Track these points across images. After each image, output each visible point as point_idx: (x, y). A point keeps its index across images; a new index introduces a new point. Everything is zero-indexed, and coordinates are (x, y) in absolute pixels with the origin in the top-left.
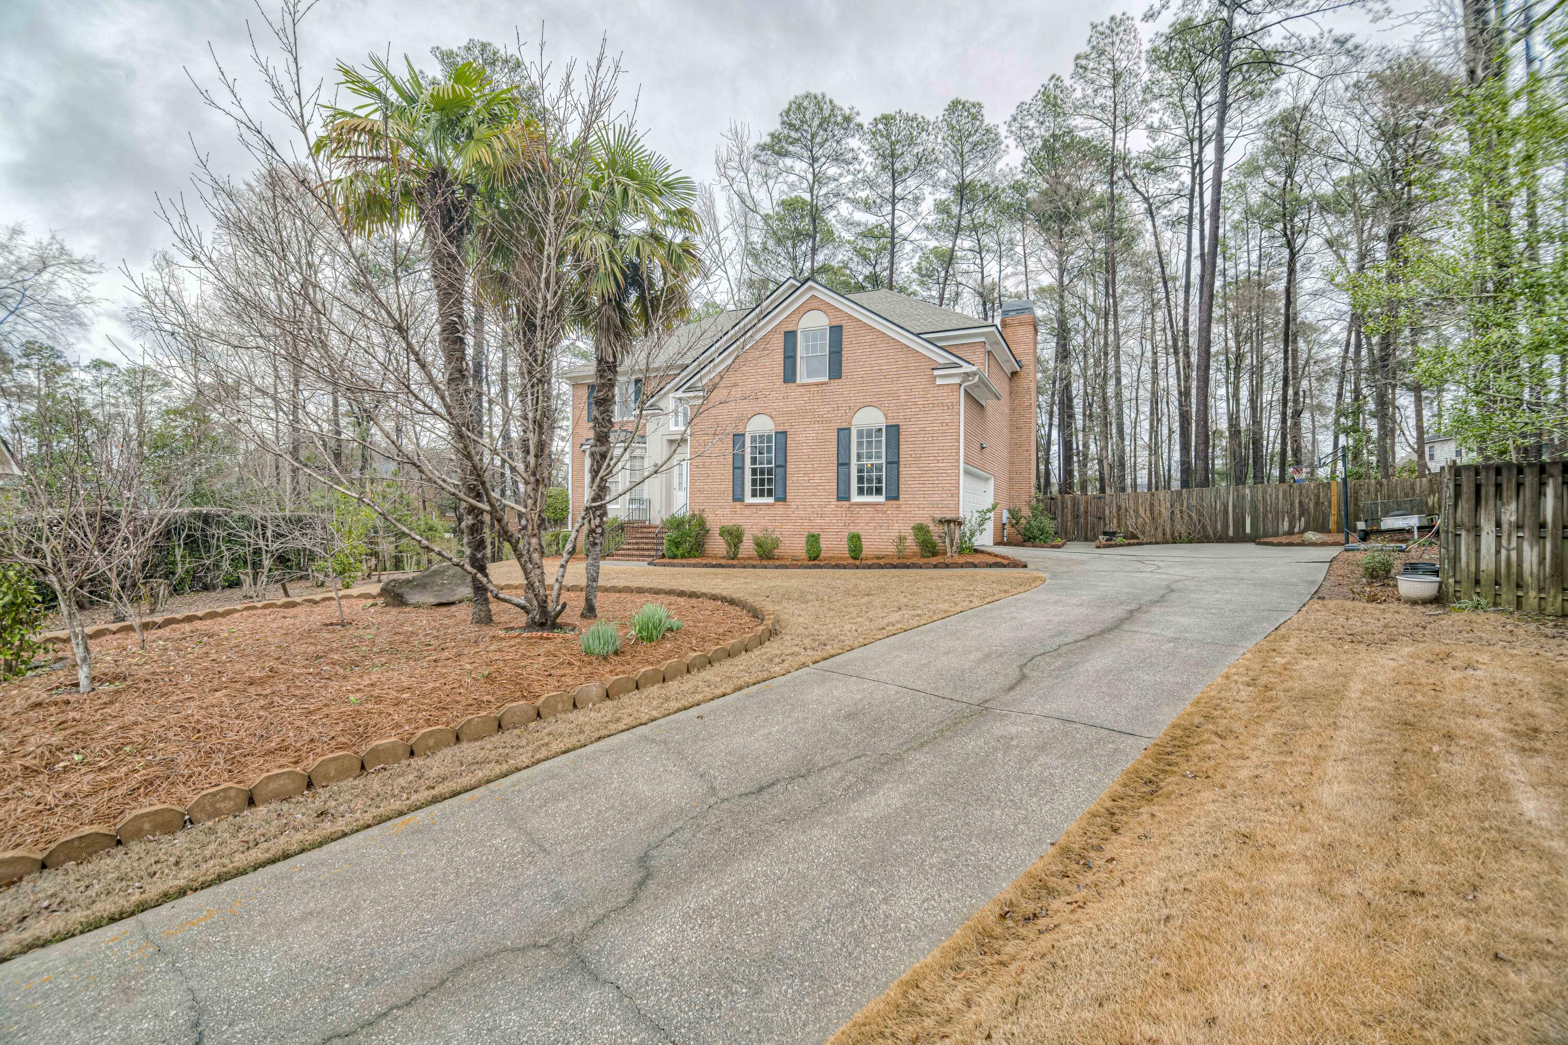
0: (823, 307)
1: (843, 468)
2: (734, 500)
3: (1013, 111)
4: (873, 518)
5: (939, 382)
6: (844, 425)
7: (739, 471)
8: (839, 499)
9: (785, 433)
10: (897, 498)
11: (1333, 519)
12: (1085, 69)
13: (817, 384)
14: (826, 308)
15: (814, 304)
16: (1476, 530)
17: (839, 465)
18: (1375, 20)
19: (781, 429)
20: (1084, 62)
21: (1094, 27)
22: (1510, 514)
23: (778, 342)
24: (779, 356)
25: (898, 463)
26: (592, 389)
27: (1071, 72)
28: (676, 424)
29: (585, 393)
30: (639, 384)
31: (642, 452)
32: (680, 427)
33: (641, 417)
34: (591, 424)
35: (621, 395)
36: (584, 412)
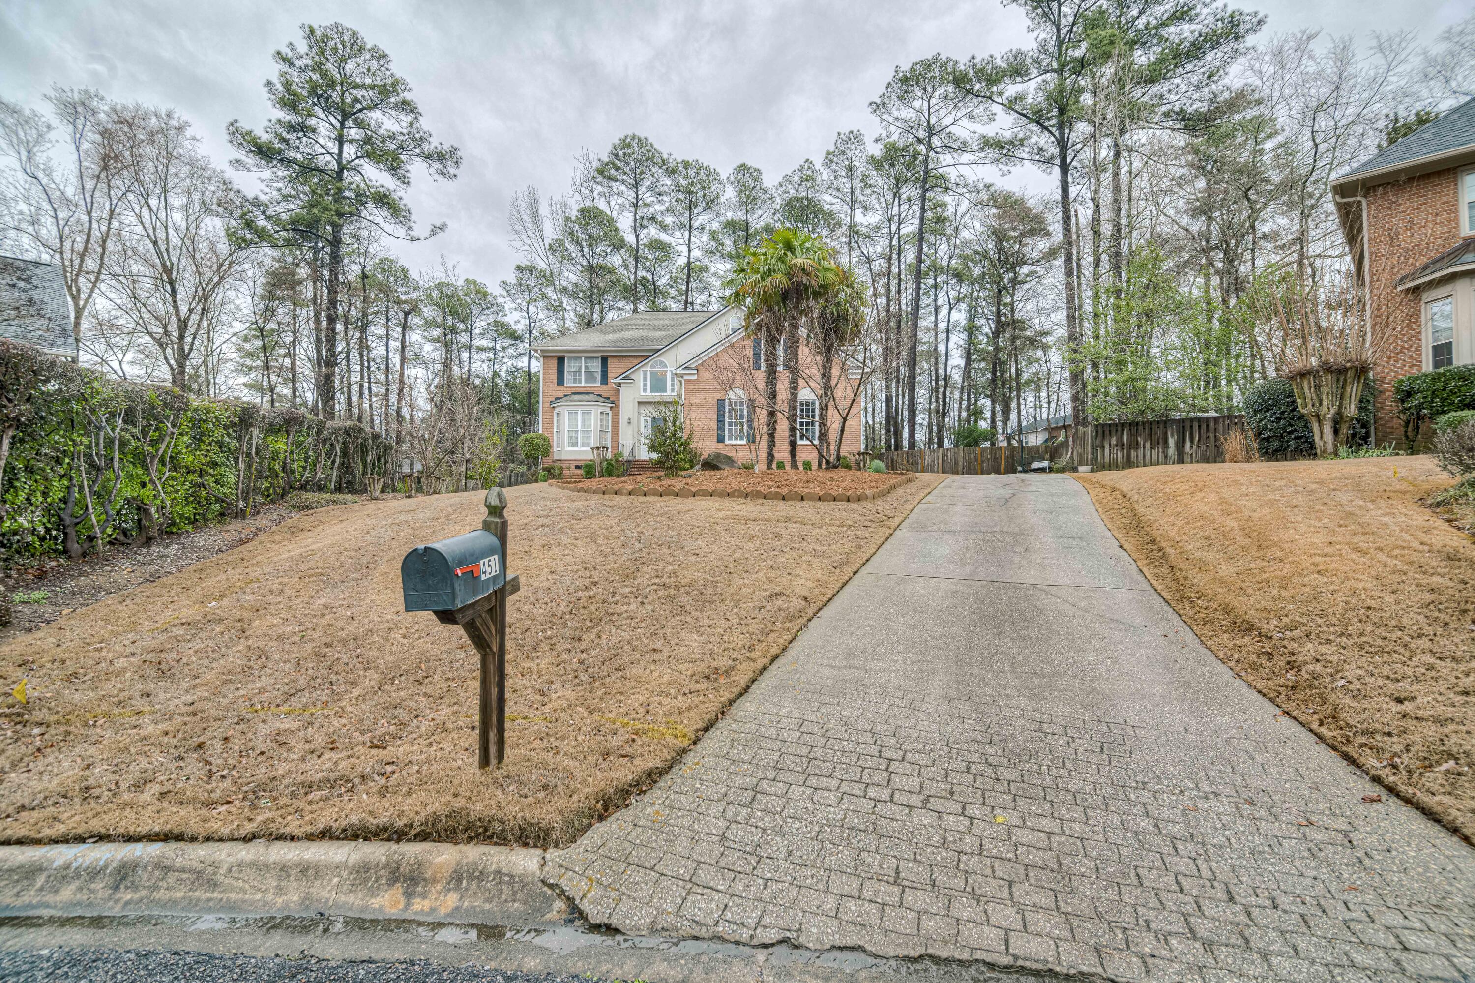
2: (718, 442)
3: (780, 179)
4: (811, 453)
5: (850, 376)
7: (722, 423)
9: (754, 400)
11: (1002, 467)
12: (832, 161)
16: (1103, 447)
18: (1003, 175)
19: (751, 398)
20: (831, 157)
21: (839, 134)
22: (1114, 442)
23: (749, 343)
24: (750, 353)
26: (561, 360)
27: (821, 161)
28: (645, 390)
29: (555, 363)
30: (605, 360)
31: (608, 410)
32: (649, 393)
33: (607, 384)
34: (560, 387)
35: (587, 367)
36: (554, 378)
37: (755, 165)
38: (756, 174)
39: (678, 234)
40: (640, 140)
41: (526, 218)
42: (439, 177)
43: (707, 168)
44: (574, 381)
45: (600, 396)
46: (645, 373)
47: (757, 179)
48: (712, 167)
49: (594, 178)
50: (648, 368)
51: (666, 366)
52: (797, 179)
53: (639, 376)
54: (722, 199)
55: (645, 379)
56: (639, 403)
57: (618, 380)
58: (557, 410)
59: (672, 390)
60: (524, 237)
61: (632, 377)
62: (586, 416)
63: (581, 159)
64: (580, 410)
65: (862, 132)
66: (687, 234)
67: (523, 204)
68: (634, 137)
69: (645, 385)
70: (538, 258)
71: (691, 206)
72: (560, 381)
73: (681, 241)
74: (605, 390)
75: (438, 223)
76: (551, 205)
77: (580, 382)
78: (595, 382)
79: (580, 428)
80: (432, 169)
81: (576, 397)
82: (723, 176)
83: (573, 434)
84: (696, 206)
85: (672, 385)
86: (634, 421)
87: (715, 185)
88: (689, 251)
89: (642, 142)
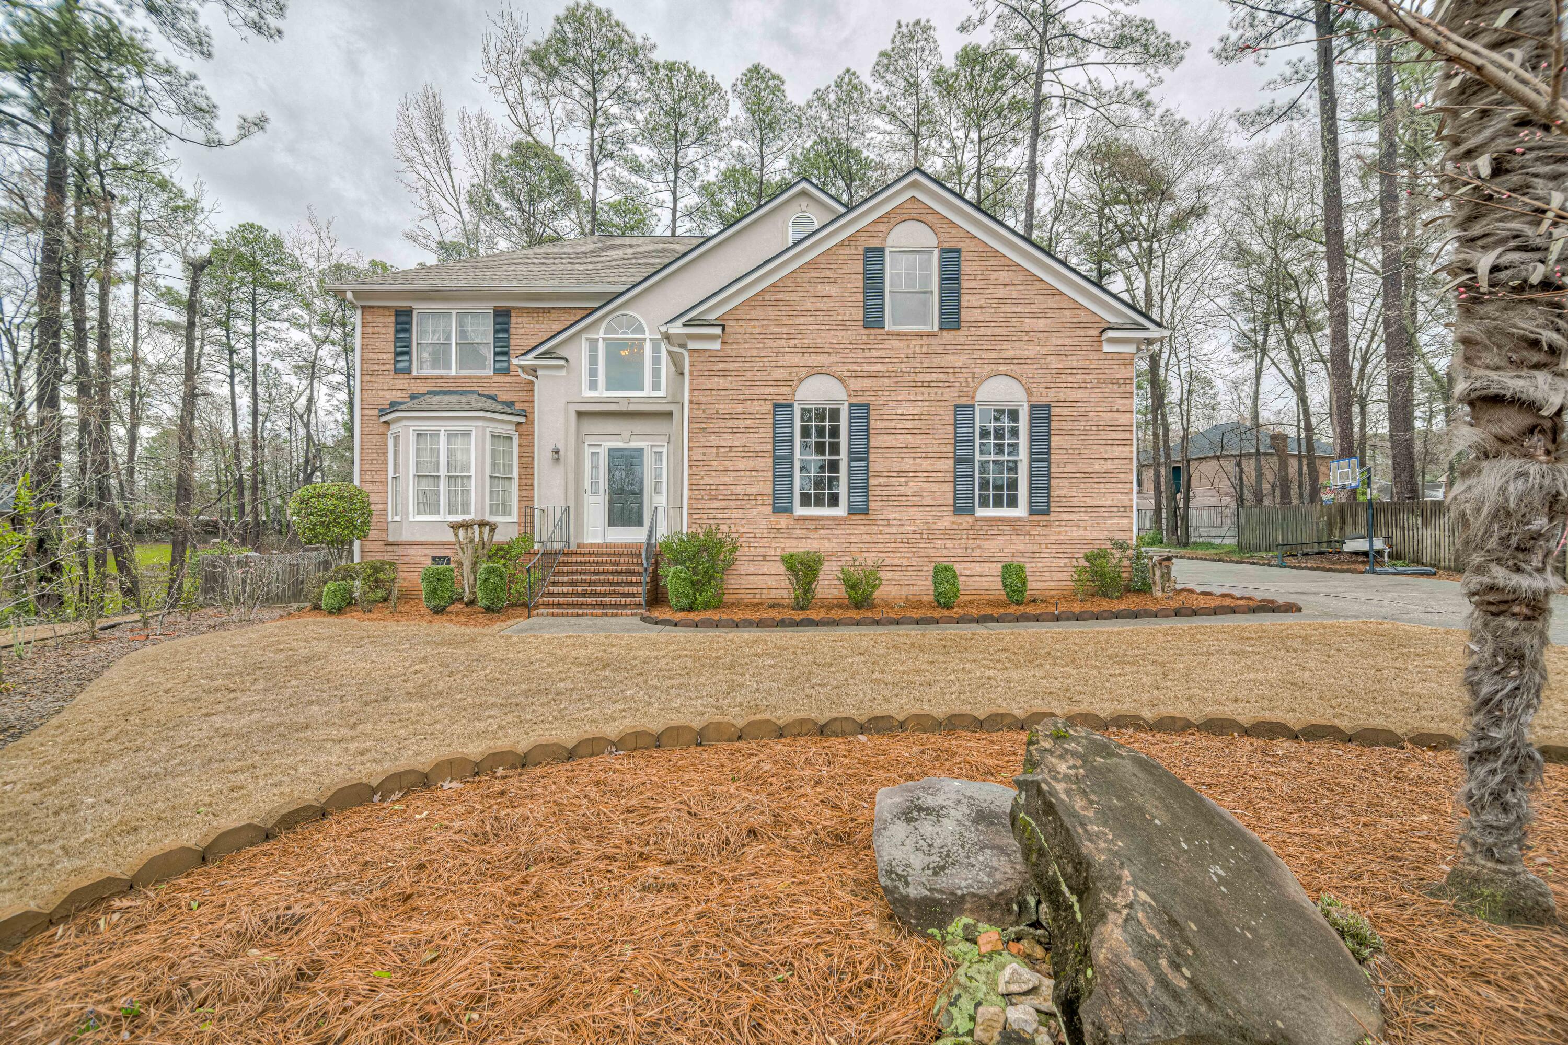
0: (929, 218)
1: (961, 466)
2: (776, 510)
3: (810, 96)
4: (1009, 541)
5: (1107, 348)
6: (965, 400)
7: (785, 464)
8: (957, 511)
9: (867, 407)
10: (1047, 512)
12: (886, 69)
13: (920, 335)
14: (930, 219)
15: (916, 211)
17: (957, 460)
19: (859, 400)
20: (886, 61)
21: (900, 25)
23: (855, 261)
24: (856, 285)
25: (1048, 460)
26: (403, 317)
27: (870, 68)
28: (593, 385)
29: (387, 324)
30: (502, 317)
31: (510, 430)
32: (600, 392)
33: (507, 371)
34: (402, 378)
35: (462, 333)
36: (387, 356)
37: (775, 70)
38: (776, 85)
39: (659, 177)
40: (599, 12)
41: (421, 135)
42: (251, 33)
43: (702, 76)
44: (435, 364)
45: (492, 398)
46: (593, 343)
47: (777, 91)
48: (709, 74)
49: (524, 63)
50: (601, 333)
51: (640, 329)
52: (832, 97)
53: (580, 353)
54: (724, 123)
55: (593, 360)
56: (580, 414)
57: (529, 361)
58: (394, 428)
59: (656, 386)
60: (420, 168)
61: (563, 352)
62: (459, 443)
63: (499, 20)
64: (443, 428)
65: (932, 23)
66: (671, 177)
67: (416, 113)
68: (589, 8)
69: (593, 373)
70: (442, 200)
71: (678, 138)
72: (402, 365)
73: (663, 186)
74: (502, 386)
75: (251, 116)
76: (462, 120)
77: (448, 366)
78: (483, 368)
79: (443, 471)
80: (233, 15)
81: (436, 402)
82: (726, 86)
83: (426, 484)
84: (684, 134)
85: (656, 373)
86: (569, 456)
87: (711, 102)
88: (675, 200)
89: (604, 18)
